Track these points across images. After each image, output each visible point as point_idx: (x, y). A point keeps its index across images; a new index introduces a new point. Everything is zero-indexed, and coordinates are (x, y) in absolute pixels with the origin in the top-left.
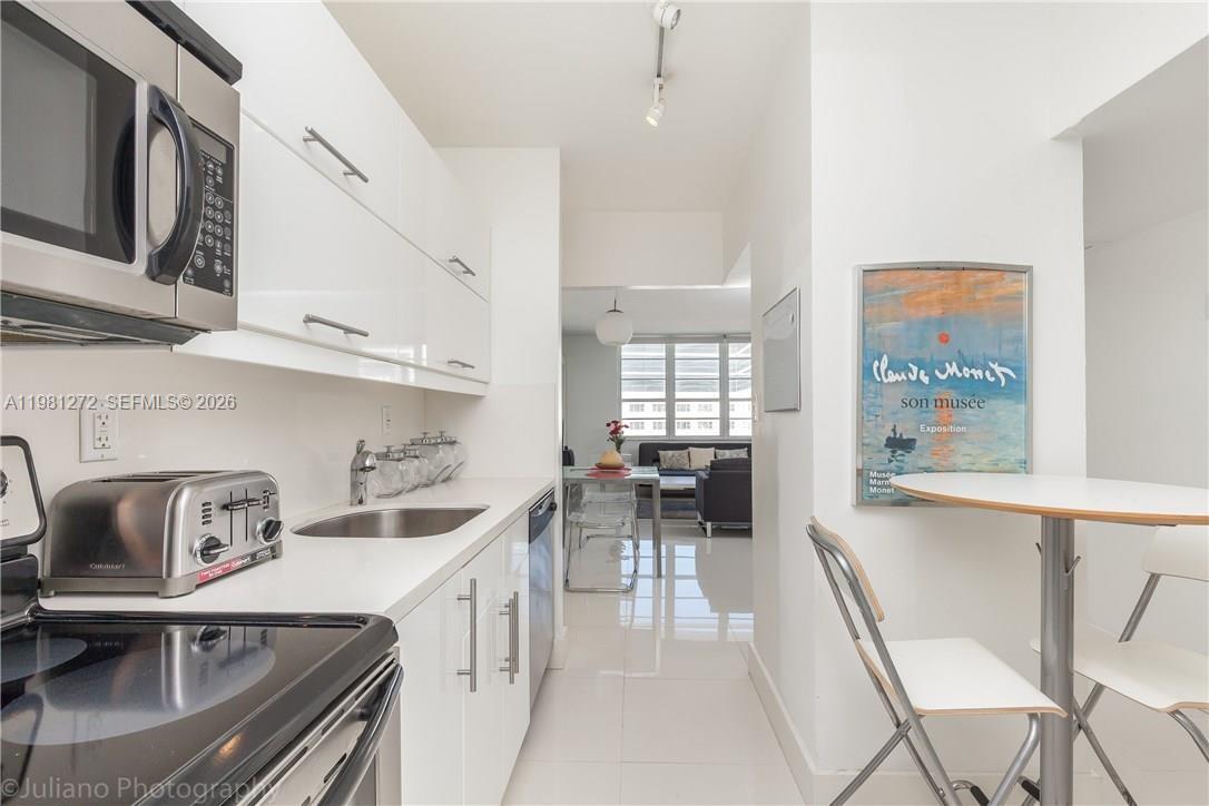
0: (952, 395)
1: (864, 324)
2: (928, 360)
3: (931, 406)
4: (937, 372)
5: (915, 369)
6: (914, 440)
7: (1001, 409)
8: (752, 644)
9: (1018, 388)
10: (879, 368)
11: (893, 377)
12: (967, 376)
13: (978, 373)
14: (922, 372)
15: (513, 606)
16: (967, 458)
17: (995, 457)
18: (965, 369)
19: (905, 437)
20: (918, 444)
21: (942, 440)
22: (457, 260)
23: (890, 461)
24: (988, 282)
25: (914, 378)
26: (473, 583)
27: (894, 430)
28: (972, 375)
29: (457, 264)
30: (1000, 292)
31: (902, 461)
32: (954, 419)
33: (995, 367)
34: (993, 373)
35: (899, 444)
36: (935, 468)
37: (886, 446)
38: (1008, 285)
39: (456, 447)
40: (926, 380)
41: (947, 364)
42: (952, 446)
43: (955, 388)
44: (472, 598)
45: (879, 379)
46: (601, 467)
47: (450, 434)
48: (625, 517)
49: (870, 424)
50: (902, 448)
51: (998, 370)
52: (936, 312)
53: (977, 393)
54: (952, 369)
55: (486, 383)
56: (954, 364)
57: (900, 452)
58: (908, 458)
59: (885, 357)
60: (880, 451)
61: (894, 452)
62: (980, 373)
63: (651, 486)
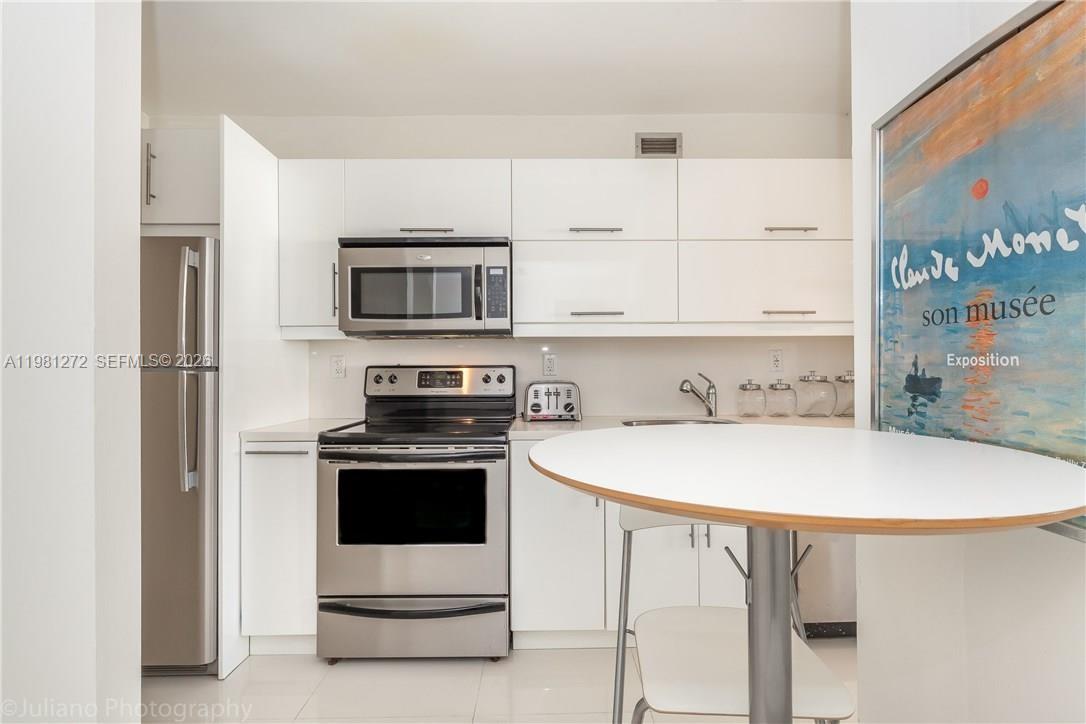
0: (994, 293)
1: (884, 205)
2: (958, 236)
3: (962, 320)
4: (969, 255)
5: (938, 256)
6: (938, 380)
10: (897, 268)
11: (916, 278)
12: (1020, 250)
13: (1041, 240)
14: (949, 261)
18: (1018, 237)
19: (928, 375)
20: (945, 387)
21: (979, 380)
23: (910, 413)
25: (937, 274)
27: (915, 364)
28: (1029, 246)
31: (922, 415)
32: (998, 340)
33: (1074, 216)
34: (1074, 231)
35: (922, 387)
36: (966, 431)
37: (907, 388)
40: (953, 273)
41: (985, 237)
42: (996, 394)
43: (996, 280)
45: (897, 285)
49: (888, 354)
50: (924, 394)
52: (970, 144)
53: (1038, 281)
54: (994, 244)
56: (997, 233)
57: (921, 399)
58: (931, 410)
59: (905, 251)
60: (899, 397)
61: (914, 399)
62: (1046, 236)
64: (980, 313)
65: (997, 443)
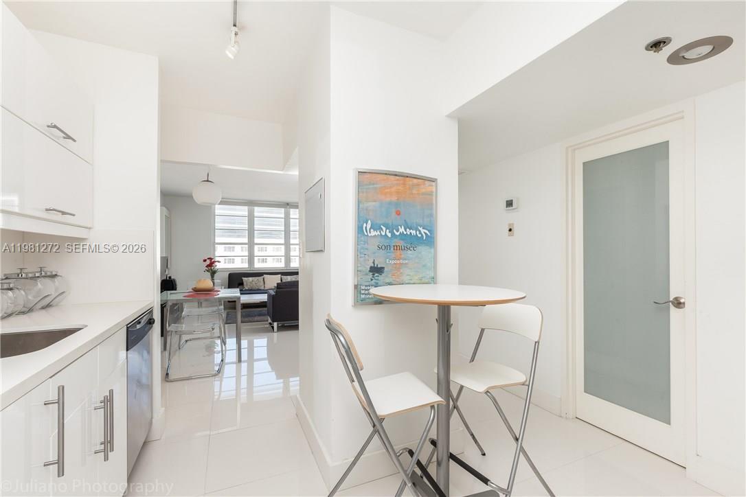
0: (401, 243)
1: (359, 202)
2: (391, 224)
3: (392, 249)
4: (395, 231)
5: (384, 228)
6: (383, 268)
7: (423, 250)
8: (298, 396)
9: (430, 241)
10: (366, 228)
11: (373, 233)
12: (409, 233)
13: (413, 232)
14: (388, 231)
15: (108, 402)
16: (408, 277)
17: (421, 276)
18: (408, 230)
19: (379, 266)
20: (385, 270)
21: (398, 267)
22: (55, 127)
23: (372, 280)
24: (418, 185)
25: (383, 234)
26: (61, 390)
27: (374, 263)
28: (411, 233)
29: (56, 129)
30: (424, 190)
31: (377, 280)
32: (403, 256)
33: (421, 229)
34: (420, 233)
37: (370, 271)
38: (427, 187)
39: (56, 280)
40: (389, 235)
41: (399, 227)
42: (402, 271)
43: (403, 240)
44: (60, 402)
45: (366, 234)
46: (196, 290)
47: (51, 268)
48: (214, 324)
49: (362, 259)
50: (377, 272)
51: (423, 231)
52: (394, 199)
53: (413, 242)
54: (402, 230)
55: (90, 228)
56: (403, 227)
57: (376, 275)
58: (381, 278)
59: (369, 221)
60: (367, 274)
61: (373, 275)
62: (414, 232)
63: (235, 301)
64: (396, 248)
65: (403, 284)
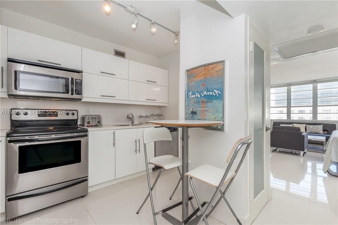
1: (188, 84)
2: (200, 91)
3: (200, 103)
4: (201, 94)
5: (197, 94)
6: (197, 112)
7: (216, 102)
9: (221, 97)
10: (190, 94)
11: (193, 96)
12: (208, 94)
13: (211, 93)
14: (198, 94)
16: (208, 116)
17: (215, 116)
18: (208, 92)
19: (195, 111)
20: (198, 113)
21: (203, 111)
23: (192, 117)
24: (213, 68)
25: (197, 96)
27: (193, 110)
28: (210, 94)
30: (217, 69)
31: (194, 117)
32: (205, 106)
33: (215, 91)
34: (215, 93)
35: (194, 113)
36: (201, 119)
37: (191, 113)
38: (219, 67)
40: (199, 96)
41: (204, 92)
42: (205, 113)
43: (205, 98)
45: (190, 97)
49: (188, 108)
50: (194, 114)
51: (216, 92)
52: (202, 78)
53: (210, 98)
54: (205, 93)
55: (167, 103)
56: (205, 91)
57: (194, 115)
58: (195, 116)
59: (191, 92)
60: (190, 115)
61: (192, 115)
62: (212, 93)
64: (203, 102)
65: (205, 120)
